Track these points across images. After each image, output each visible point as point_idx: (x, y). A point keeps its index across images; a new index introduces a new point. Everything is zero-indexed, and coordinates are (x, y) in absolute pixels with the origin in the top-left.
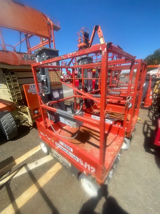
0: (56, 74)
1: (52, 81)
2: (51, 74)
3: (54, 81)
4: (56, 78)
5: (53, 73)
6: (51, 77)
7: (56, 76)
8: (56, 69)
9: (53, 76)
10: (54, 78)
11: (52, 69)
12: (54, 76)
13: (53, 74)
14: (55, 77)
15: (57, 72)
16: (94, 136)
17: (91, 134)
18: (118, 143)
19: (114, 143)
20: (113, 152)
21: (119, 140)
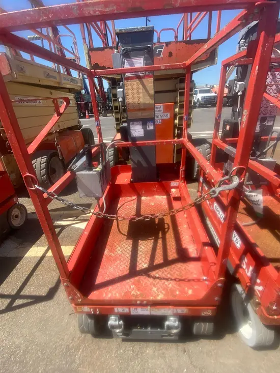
0: (141, 86)
1: (130, 101)
2: (130, 87)
3: (136, 101)
4: (141, 95)
5: (135, 83)
6: (130, 92)
7: (141, 91)
8: (141, 74)
9: (132, 89)
10: (136, 95)
11: (133, 74)
12: (135, 91)
13: (135, 87)
14: (138, 92)
15: (144, 80)
16: (160, 241)
17: (160, 235)
18: (178, 293)
19: (169, 284)
20: (139, 293)
21: (190, 292)
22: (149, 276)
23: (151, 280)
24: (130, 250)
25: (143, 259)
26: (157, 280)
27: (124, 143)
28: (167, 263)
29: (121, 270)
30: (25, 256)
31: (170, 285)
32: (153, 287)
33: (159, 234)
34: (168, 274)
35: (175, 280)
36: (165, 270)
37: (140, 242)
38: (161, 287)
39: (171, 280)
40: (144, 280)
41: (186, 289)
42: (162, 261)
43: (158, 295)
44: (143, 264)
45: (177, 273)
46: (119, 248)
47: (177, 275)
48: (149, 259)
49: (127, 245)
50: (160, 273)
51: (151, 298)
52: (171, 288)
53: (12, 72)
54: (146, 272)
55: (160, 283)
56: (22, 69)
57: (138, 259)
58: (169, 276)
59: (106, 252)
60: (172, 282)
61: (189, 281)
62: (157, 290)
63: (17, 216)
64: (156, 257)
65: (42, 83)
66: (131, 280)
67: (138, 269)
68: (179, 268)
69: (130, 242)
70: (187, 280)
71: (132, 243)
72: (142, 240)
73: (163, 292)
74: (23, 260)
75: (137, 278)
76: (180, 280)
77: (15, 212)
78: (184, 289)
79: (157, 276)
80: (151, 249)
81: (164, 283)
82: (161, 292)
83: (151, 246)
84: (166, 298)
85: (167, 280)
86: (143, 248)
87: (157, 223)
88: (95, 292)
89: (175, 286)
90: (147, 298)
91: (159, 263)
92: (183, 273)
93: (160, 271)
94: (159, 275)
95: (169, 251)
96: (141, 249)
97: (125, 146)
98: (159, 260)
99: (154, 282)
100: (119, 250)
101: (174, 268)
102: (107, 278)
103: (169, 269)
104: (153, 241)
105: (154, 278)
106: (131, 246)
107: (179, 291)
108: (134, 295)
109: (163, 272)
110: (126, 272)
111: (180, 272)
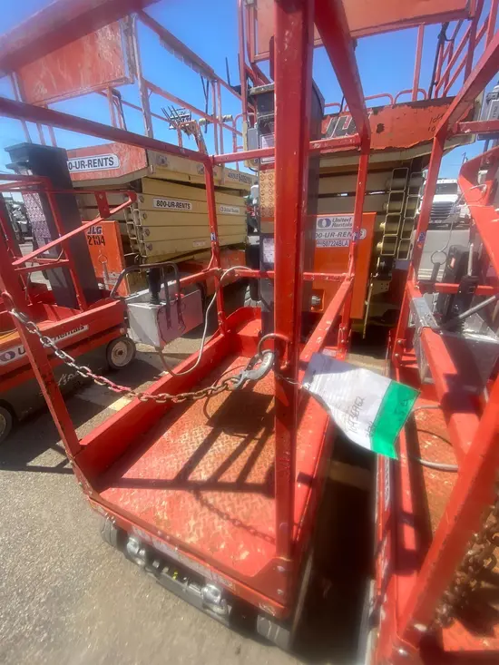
1: (266, 203)
2: (266, 181)
6: (266, 189)
9: (271, 185)
16: (253, 445)
17: (259, 436)
18: (222, 546)
19: (218, 525)
20: (166, 518)
21: (244, 555)
22: (198, 496)
23: (197, 505)
24: (201, 443)
25: (209, 465)
26: (206, 510)
27: (250, 270)
28: (241, 486)
29: (167, 469)
30: (110, 407)
31: (220, 527)
32: (192, 518)
33: (260, 430)
34: (229, 505)
35: (234, 521)
36: (229, 497)
37: (223, 435)
38: (205, 525)
39: (228, 518)
40: (187, 498)
41: (241, 546)
42: (233, 480)
43: (191, 535)
44: (202, 473)
45: (245, 510)
46: (187, 434)
47: (243, 513)
48: (216, 468)
49: (200, 433)
50: (218, 499)
51: (178, 535)
52: (218, 533)
53: (148, 165)
54: (198, 488)
55: (207, 515)
56: (163, 162)
57: (202, 462)
58: (228, 509)
59: (165, 435)
60: (226, 522)
61: (255, 533)
62: (195, 526)
63: (121, 353)
64: (231, 468)
65: (193, 181)
66: (170, 491)
67: (190, 478)
68: (254, 503)
69: (209, 429)
70: (252, 531)
71: (209, 432)
72: (226, 433)
73: (202, 534)
74: (103, 411)
75: (178, 492)
76: (242, 525)
77: (120, 346)
78: (238, 544)
79: (211, 501)
80: (231, 452)
81: (214, 519)
82: (198, 533)
83: (234, 448)
84: (199, 547)
85: (221, 515)
86: (221, 446)
87: (267, 411)
88: (113, 489)
89: (227, 532)
90: (172, 533)
91: (227, 480)
92: (255, 515)
93: (220, 496)
94: (215, 502)
95: (256, 466)
96: (215, 448)
97: (250, 275)
98: (231, 476)
99: (199, 510)
100: (184, 438)
101: (247, 499)
102: (141, 476)
103: (235, 499)
104: (243, 439)
105: (204, 503)
106: (205, 437)
107: (227, 545)
108: (158, 516)
109: (223, 500)
110: (171, 477)
111: (251, 511)
